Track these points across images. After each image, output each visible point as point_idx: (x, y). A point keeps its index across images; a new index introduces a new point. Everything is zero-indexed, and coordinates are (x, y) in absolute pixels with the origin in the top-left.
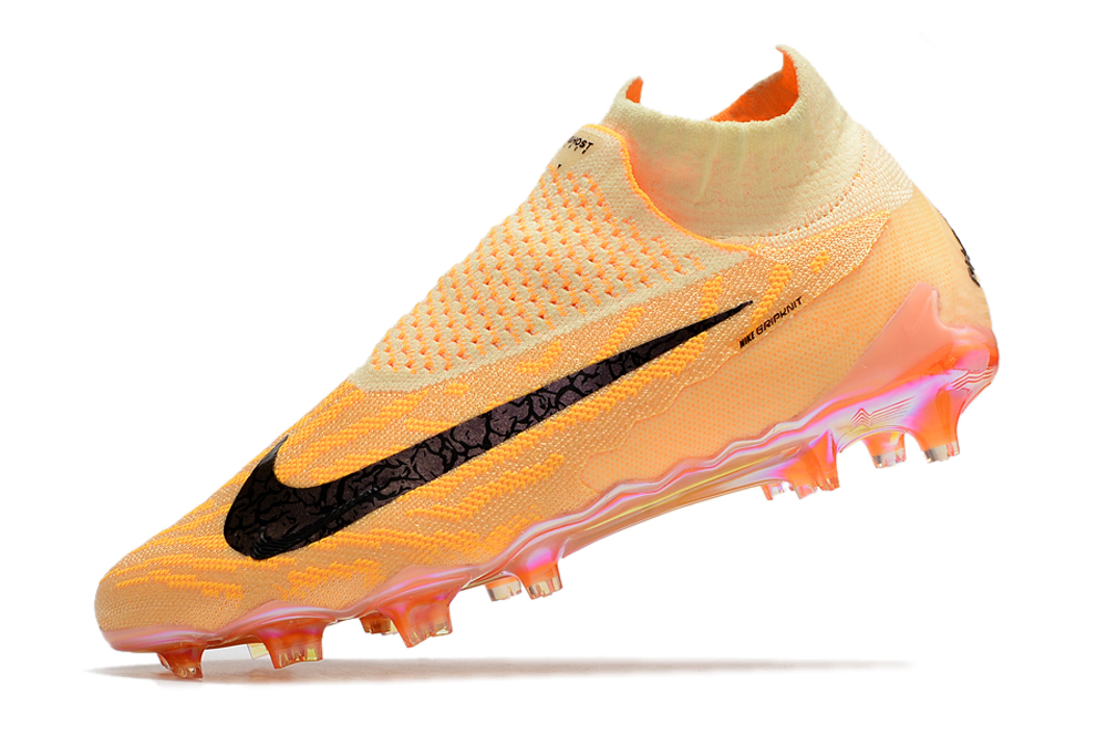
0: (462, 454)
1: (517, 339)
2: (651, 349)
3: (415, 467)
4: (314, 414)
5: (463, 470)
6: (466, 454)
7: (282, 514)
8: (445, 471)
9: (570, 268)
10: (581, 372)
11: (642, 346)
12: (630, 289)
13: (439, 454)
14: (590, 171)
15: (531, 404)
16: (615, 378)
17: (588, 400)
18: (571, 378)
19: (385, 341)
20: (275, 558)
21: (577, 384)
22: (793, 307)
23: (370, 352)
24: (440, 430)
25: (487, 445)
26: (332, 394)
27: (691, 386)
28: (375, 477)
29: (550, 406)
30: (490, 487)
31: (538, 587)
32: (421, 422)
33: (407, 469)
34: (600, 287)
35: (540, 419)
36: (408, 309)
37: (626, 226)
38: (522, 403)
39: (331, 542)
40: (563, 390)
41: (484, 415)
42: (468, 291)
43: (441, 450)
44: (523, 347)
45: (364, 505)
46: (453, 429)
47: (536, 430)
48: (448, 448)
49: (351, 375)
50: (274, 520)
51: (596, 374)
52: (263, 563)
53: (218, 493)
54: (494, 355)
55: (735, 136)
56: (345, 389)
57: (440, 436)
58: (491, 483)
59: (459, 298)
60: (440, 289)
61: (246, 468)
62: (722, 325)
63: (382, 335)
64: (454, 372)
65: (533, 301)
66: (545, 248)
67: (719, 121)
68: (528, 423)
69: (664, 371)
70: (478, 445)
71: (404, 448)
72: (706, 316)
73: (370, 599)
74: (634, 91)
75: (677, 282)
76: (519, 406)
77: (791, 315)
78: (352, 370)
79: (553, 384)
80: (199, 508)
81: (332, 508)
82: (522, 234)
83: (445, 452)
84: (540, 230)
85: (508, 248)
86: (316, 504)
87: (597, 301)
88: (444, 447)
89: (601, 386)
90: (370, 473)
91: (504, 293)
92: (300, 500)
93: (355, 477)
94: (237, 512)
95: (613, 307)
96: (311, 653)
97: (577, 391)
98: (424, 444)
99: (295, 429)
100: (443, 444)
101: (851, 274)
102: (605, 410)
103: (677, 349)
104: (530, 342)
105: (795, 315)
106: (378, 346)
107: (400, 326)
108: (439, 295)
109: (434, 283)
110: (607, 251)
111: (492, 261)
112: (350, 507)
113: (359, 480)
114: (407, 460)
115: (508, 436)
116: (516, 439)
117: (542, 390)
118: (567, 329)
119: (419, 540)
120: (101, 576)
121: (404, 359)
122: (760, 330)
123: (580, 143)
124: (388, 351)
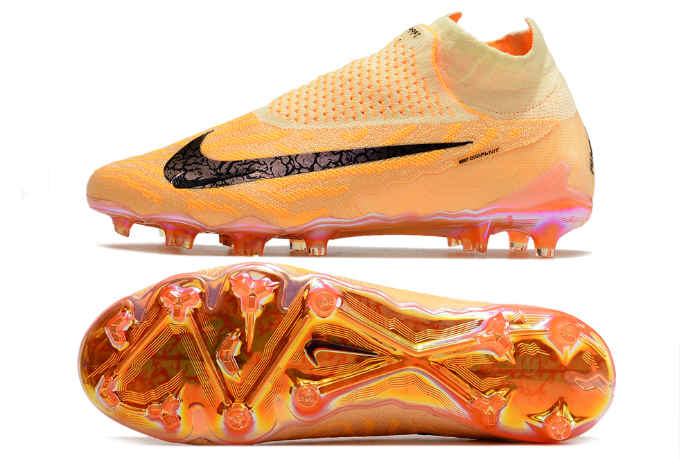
0: (297, 169)
1: (346, 120)
2: (413, 149)
3: (271, 168)
4: (231, 123)
5: (295, 177)
6: (299, 170)
7: (196, 169)
8: (286, 175)
9: (386, 92)
10: (372, 149)
11: (409, 146)
12: (413, 114)
13: (286, 165)
14: (414, 47)
15: (341, 155)
16: (389, 158)
17: (371, 164)
18: (366, 150)
19: (280, 99)
20: (184, 189)
21: (369, 154)
22: (492, 152)
23: (270, 102)
24: (291, 154)
25: (311, 169)
26: (244, 116)
27: (427, 174)
28: (250, 166)
29: (351, 160)
30: (306, 191)
31: (313, 250)
32: (283, 146)
33: (267, 167)
34: (398, 108)
35: (344, 165)
36: (298, 86)
37: (422, 81)
38: (337, 153)
39: (215, 191)
40: (360, 154)
41: (315, 154)
42: (330, 88)
43: (288, 164)
44: (348, 125)
45: (239, 178)
46: (297, 155)
47: (341, 170)
48: (291, 164)
49: (257, 110)
50: (191, 170)
51: (380, 152)
52: (178, 190)
53: (169, 147)
54: (332, 125)
55: (495, 56)
56: (250, 117)
57: (290, 156)
58: (307, 189)
59: (324, 90)
60: (317, 82)
61: (187, 139)
62: (453, 149)
63: (279, 95)
64: (308, 127)
65: (361, 103)
66: (377, 78)
67: (490, 45)
68: (336, 165)
69: (415, 162)
70: (307, 168)
71: (269, 156)
72: (446, 141)
73: (225, 227)
74: (456, 17)
75: (438, 119)
76: (335, 155)
77: (490, 156)
78: (258, 107)
79: (356, 150)
80: (157, 151)
81: (222, 174)
82: (368, 68)
83: (289, 165)
84: (378, 68)
85: (358, 72)
86: (215, 170)
87: (394, 114)
88: (290, 163)
89: (380, 159)
90: (248, 164)
91: (348, 94)
92: (208, 165)
93: (239, 163)
94: (174, 160)
95: (401, 121)
96: (187, 244)
97: (367, 157)
98: (280, 158)
99: (220, 127)
100: (290, 161)
101: (529, 145)
102: (378, 172)
103: (426, 153)
104: (352, 124)
105: (493, 157)
106: (275, 100)
107: (290, 94)
108: (316, 85)
109: (315, 78)
110: (408, 91)
111: (348, 76)
112: (232, 177)
113: (241, 165)
114: (269, 164)
115: (324, 168)
116: (328, 171)
117: (350, 151)
118: (374, 124)
119: (260, 205)
120: (97, 168)
121: (286, 112)
122: (472, 158)
123: (414, 31)
124: (279, 105)
